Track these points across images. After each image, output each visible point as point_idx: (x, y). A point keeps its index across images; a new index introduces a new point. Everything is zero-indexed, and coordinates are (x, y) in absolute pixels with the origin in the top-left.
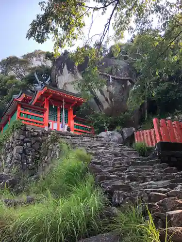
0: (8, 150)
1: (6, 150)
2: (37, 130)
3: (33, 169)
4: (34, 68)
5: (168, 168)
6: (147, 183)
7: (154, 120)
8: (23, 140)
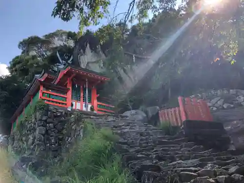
0: (30, 131)
1: (28, 131)
2: (60, 110)
3: (57, 151)
4: (56, 48)
5: (196, 146)
6: (175, 162)
7: (179, 98)
8: (46, 121)
